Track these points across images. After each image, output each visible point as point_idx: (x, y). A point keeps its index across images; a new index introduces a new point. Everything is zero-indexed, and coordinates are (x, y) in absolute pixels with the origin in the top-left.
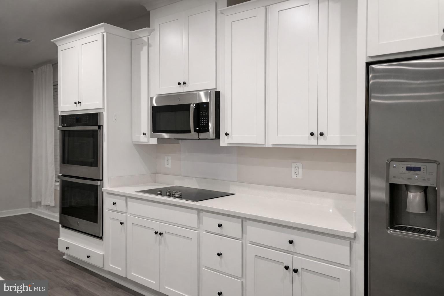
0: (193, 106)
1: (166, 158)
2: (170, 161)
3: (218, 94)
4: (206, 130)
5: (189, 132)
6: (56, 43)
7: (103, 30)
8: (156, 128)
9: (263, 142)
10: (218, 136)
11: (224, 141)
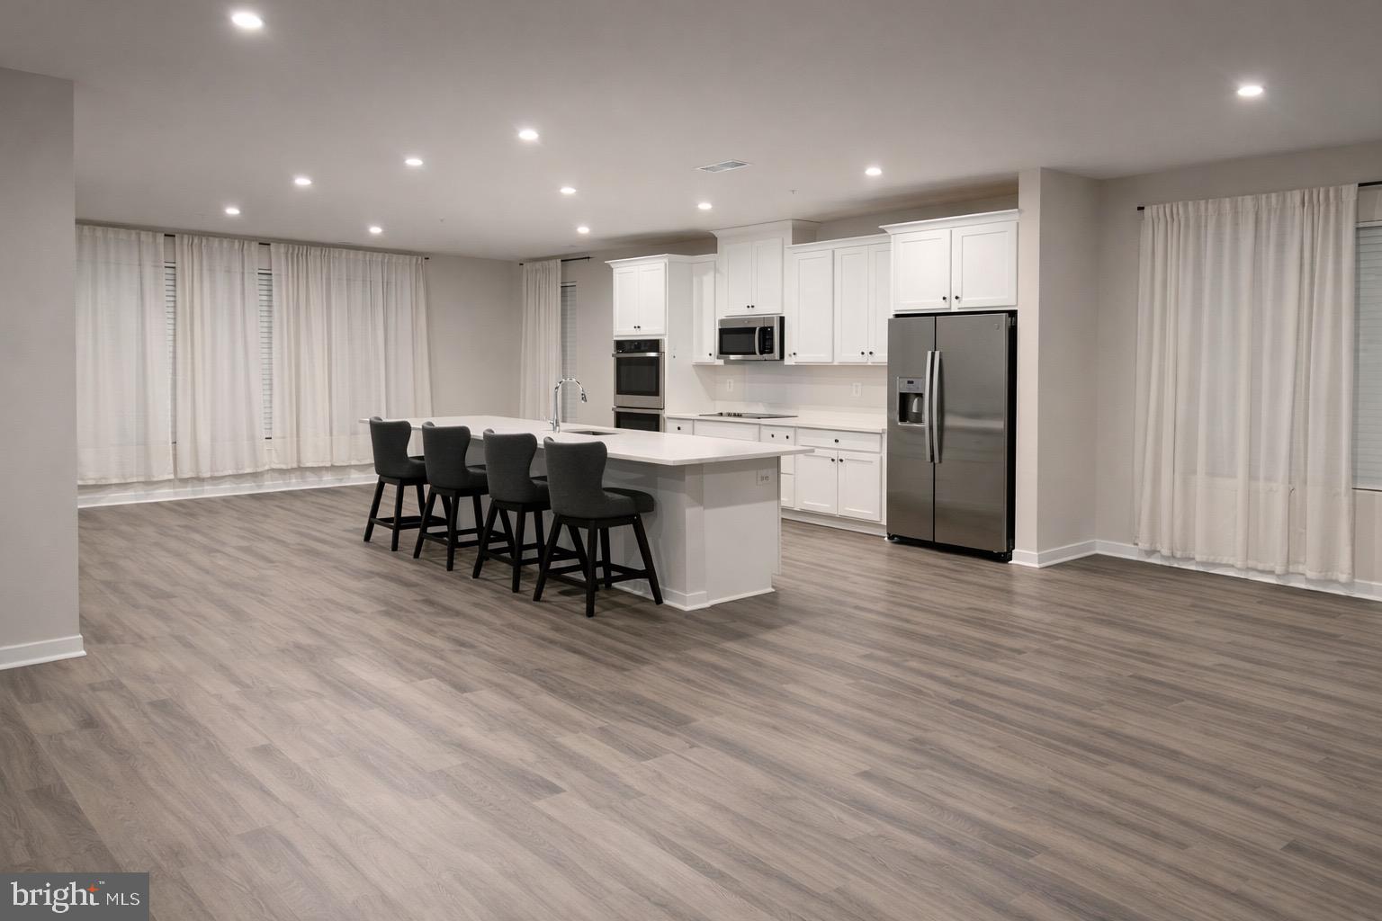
0: (758, 329)
1: (728, 381)
2: (732, 384)
3: (782, 320)
4: (771, 351)
5: (755, 353)
6: (612, 266)
7: (666, 260)
8: (723, 351)
9: (830, 361)
10: (782, 356)
11: (788, 361)
